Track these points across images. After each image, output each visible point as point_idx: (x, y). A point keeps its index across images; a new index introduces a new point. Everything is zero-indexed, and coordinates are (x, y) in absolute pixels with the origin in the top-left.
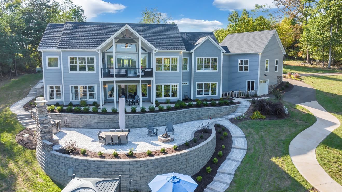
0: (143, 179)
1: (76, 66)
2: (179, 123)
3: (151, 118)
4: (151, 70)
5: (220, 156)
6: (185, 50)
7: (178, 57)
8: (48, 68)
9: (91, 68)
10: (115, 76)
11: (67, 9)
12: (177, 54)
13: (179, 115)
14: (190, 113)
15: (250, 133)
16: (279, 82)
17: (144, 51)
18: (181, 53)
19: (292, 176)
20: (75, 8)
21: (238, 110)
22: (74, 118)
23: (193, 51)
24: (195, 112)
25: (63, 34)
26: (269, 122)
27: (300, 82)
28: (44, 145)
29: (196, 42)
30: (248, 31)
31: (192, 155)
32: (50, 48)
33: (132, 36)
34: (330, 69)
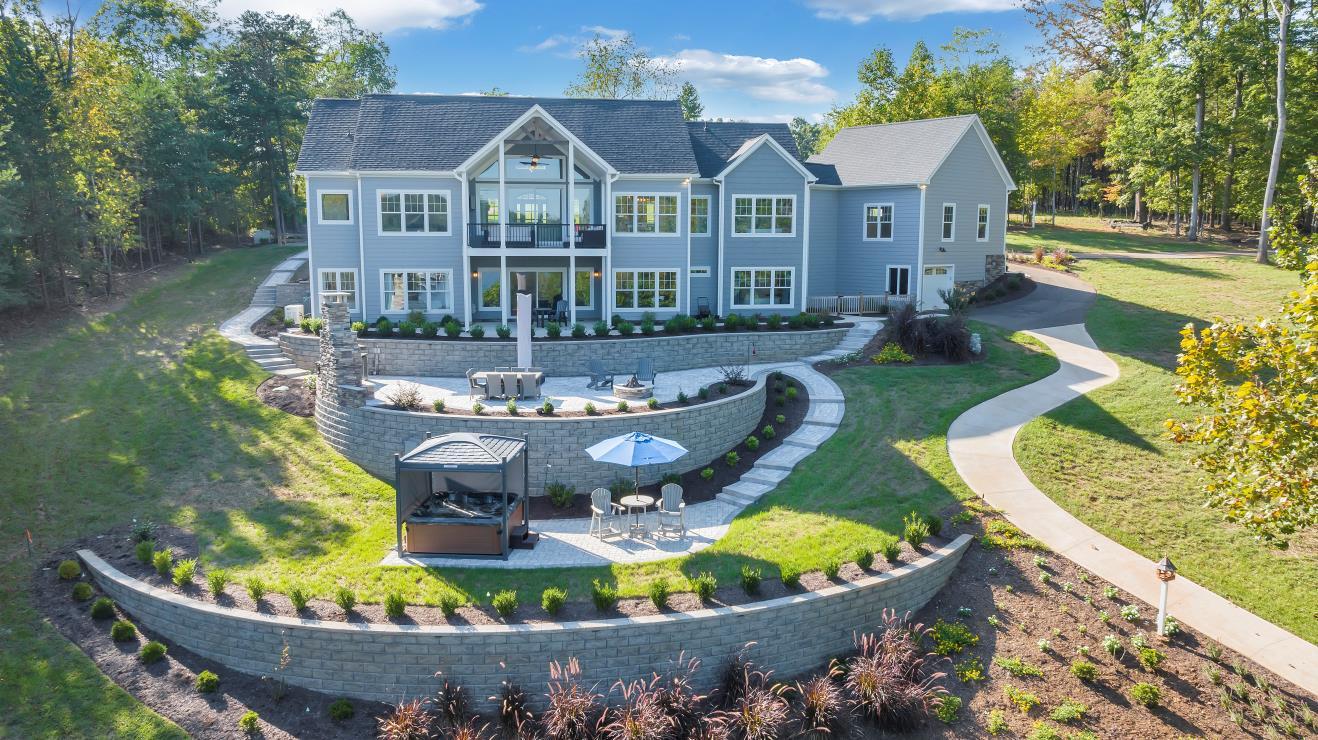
0: (575, 463)
1: (399, 217)
2: (674, 370)
3: (601, 352)
4: (600, 228)
5: (768, 437)
6: (699, 175)
7: (678, 195)
8: (321, 221)
9: (438, 225)
10: (503, 244)
11: (336, 43)
12: (675, 185)
13: (676, 348)
14: (706, 345)
15: (861, 393)
16: (994, 272)
17: (582, 177)
18: (687, 183)
19: (935, 475)
20: (359, 38)
21: (844, 344)
22: (398, 351)
23: (721, 177)
24: (719, 344)
25: (360, 130)
26: (919, 371)
27: (1066, 276)
28: (344, 395)
29: (734, 150)
30: (921, 118)
31: (691, 421)
32: (327, 167)
33: (552, 136)
34: (1196, 239)
